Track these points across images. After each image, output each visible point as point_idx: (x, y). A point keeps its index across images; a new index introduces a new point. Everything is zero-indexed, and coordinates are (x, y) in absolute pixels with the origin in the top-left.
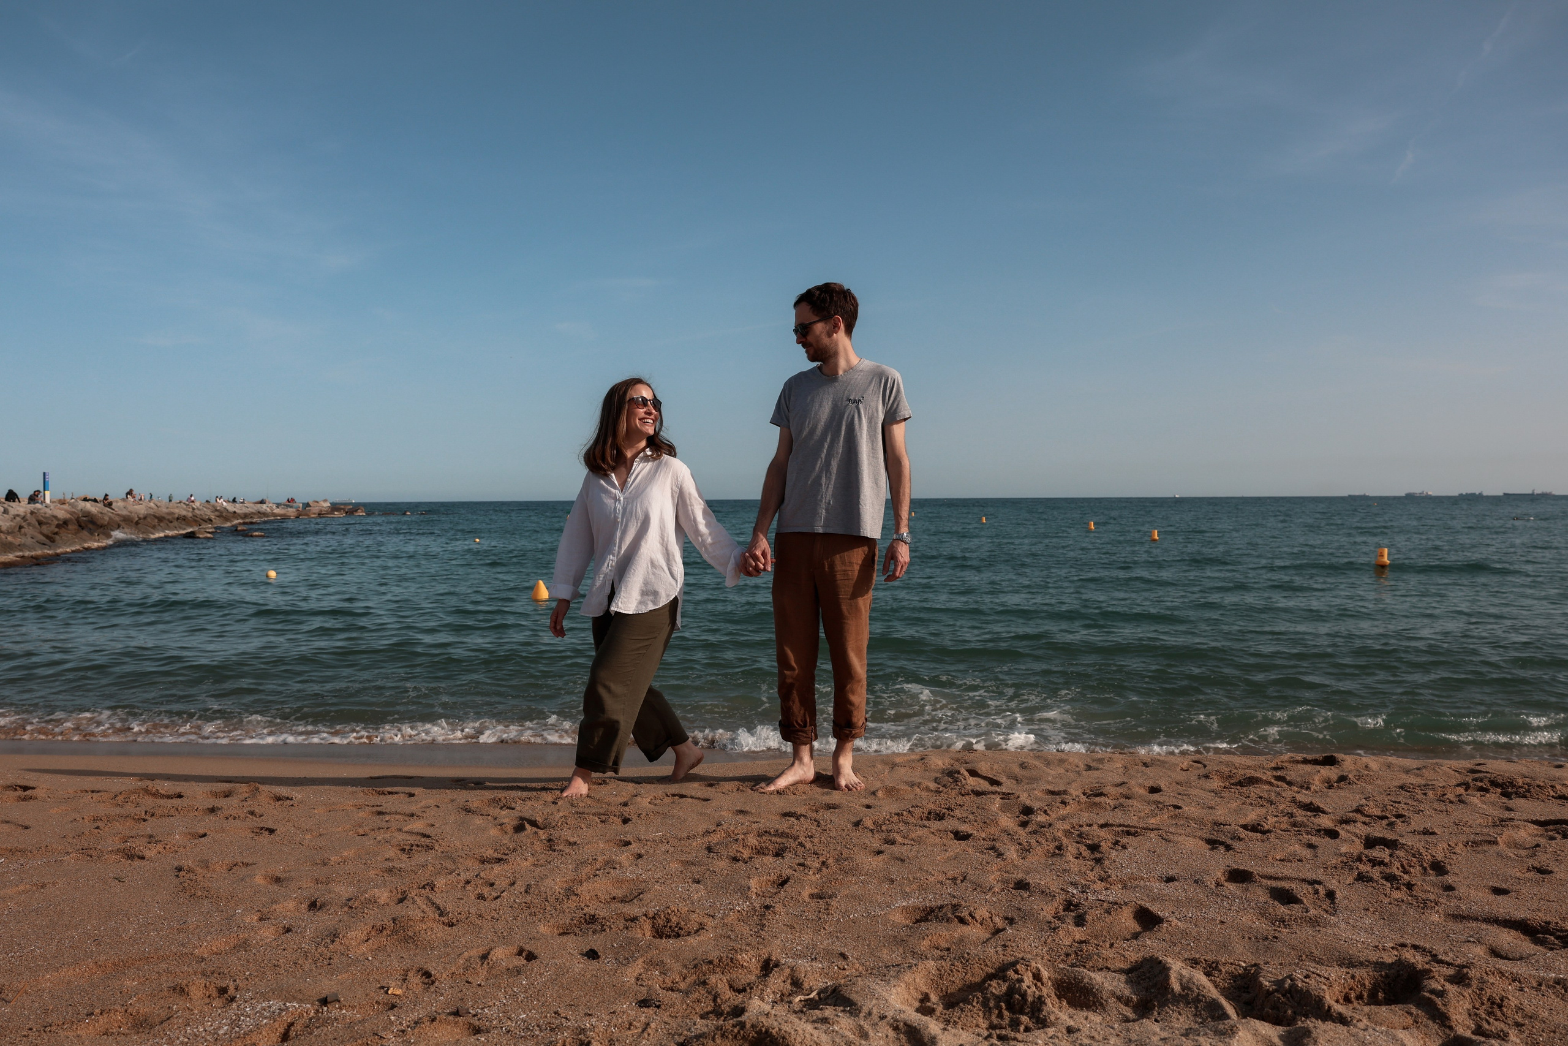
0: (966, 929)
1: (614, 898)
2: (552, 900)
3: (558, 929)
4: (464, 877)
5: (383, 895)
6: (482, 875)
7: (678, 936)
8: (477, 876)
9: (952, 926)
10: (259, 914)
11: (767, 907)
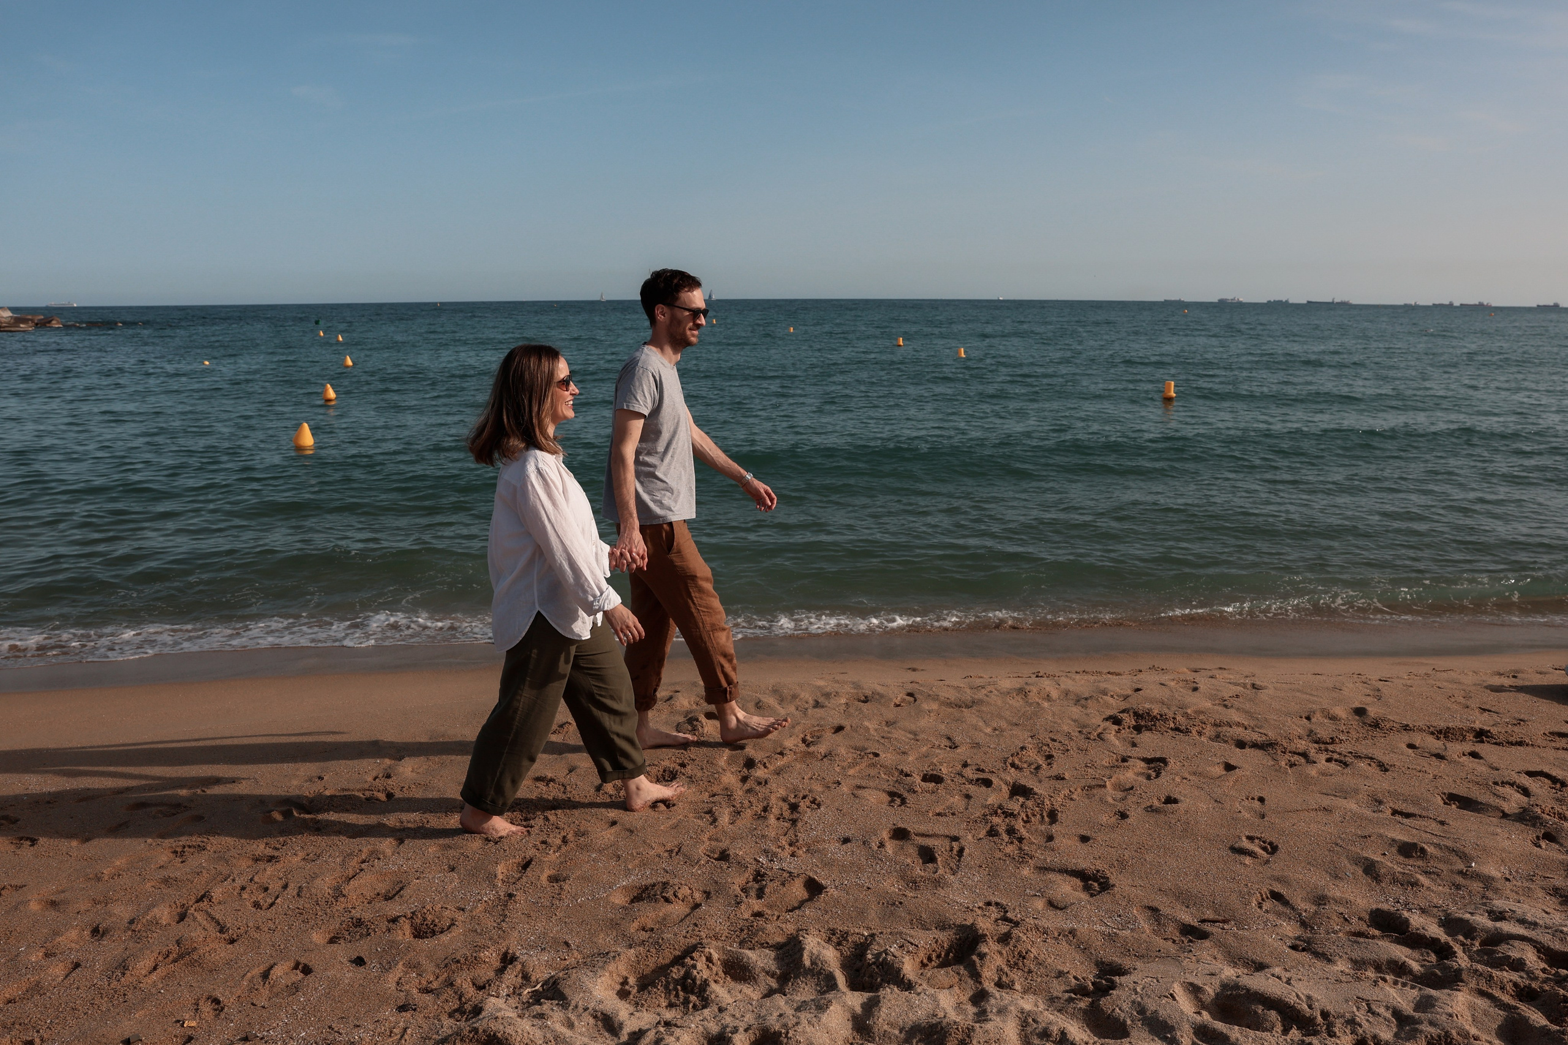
0: (669, 908)
1: (378, 894)
2: (323, 903)
3: (329, 934)
4: (239, 882)
5: (164, 914)
6: (256, 879)
7: (434, 933)
8: (251, 880)
9: (658, 905)
10: (43, 950)
11: (510, 896)
